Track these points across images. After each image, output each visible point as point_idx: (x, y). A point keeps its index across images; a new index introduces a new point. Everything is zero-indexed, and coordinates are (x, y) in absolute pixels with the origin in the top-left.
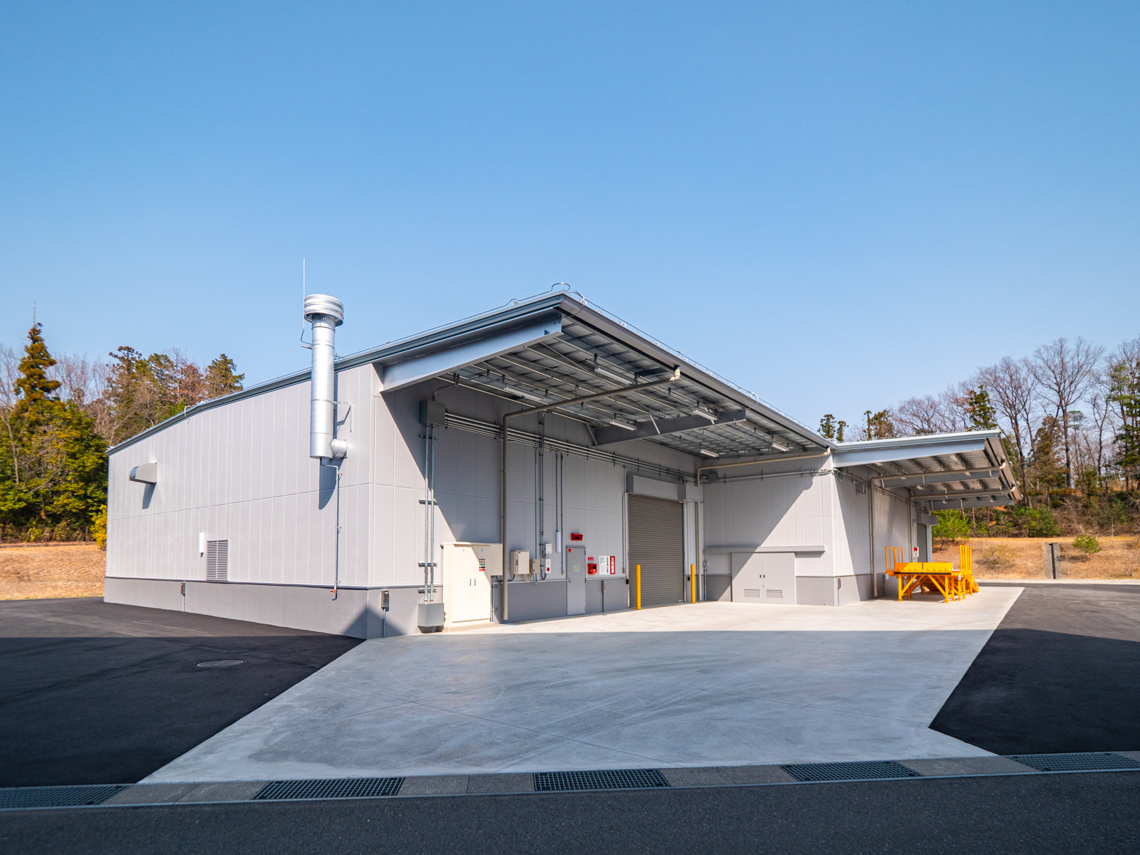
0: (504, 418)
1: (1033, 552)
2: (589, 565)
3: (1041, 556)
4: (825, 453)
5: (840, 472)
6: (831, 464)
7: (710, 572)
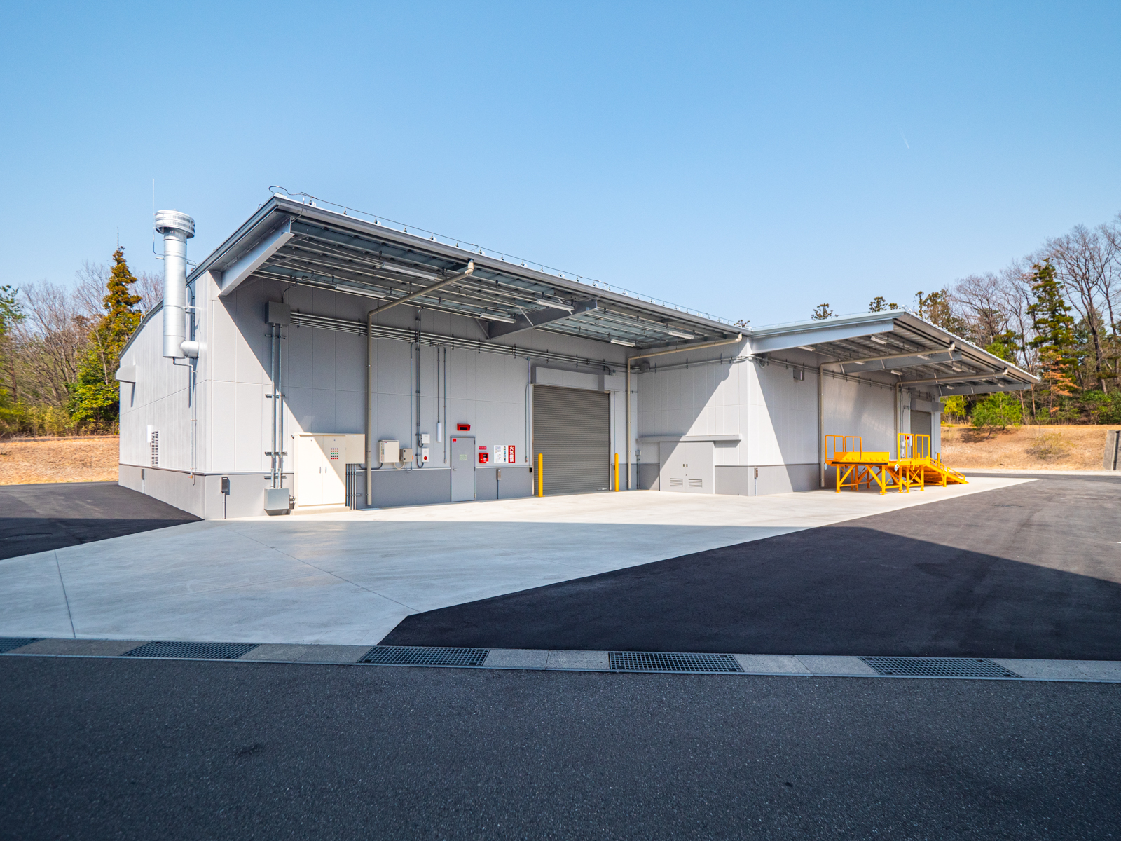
0: (368, 316)
1: (1094, 441)
2: (480, 454)
3: (1103, 445)
4: (737, 340)
5: (761, 359)
6: (749, 350)
7: (642, 461)
